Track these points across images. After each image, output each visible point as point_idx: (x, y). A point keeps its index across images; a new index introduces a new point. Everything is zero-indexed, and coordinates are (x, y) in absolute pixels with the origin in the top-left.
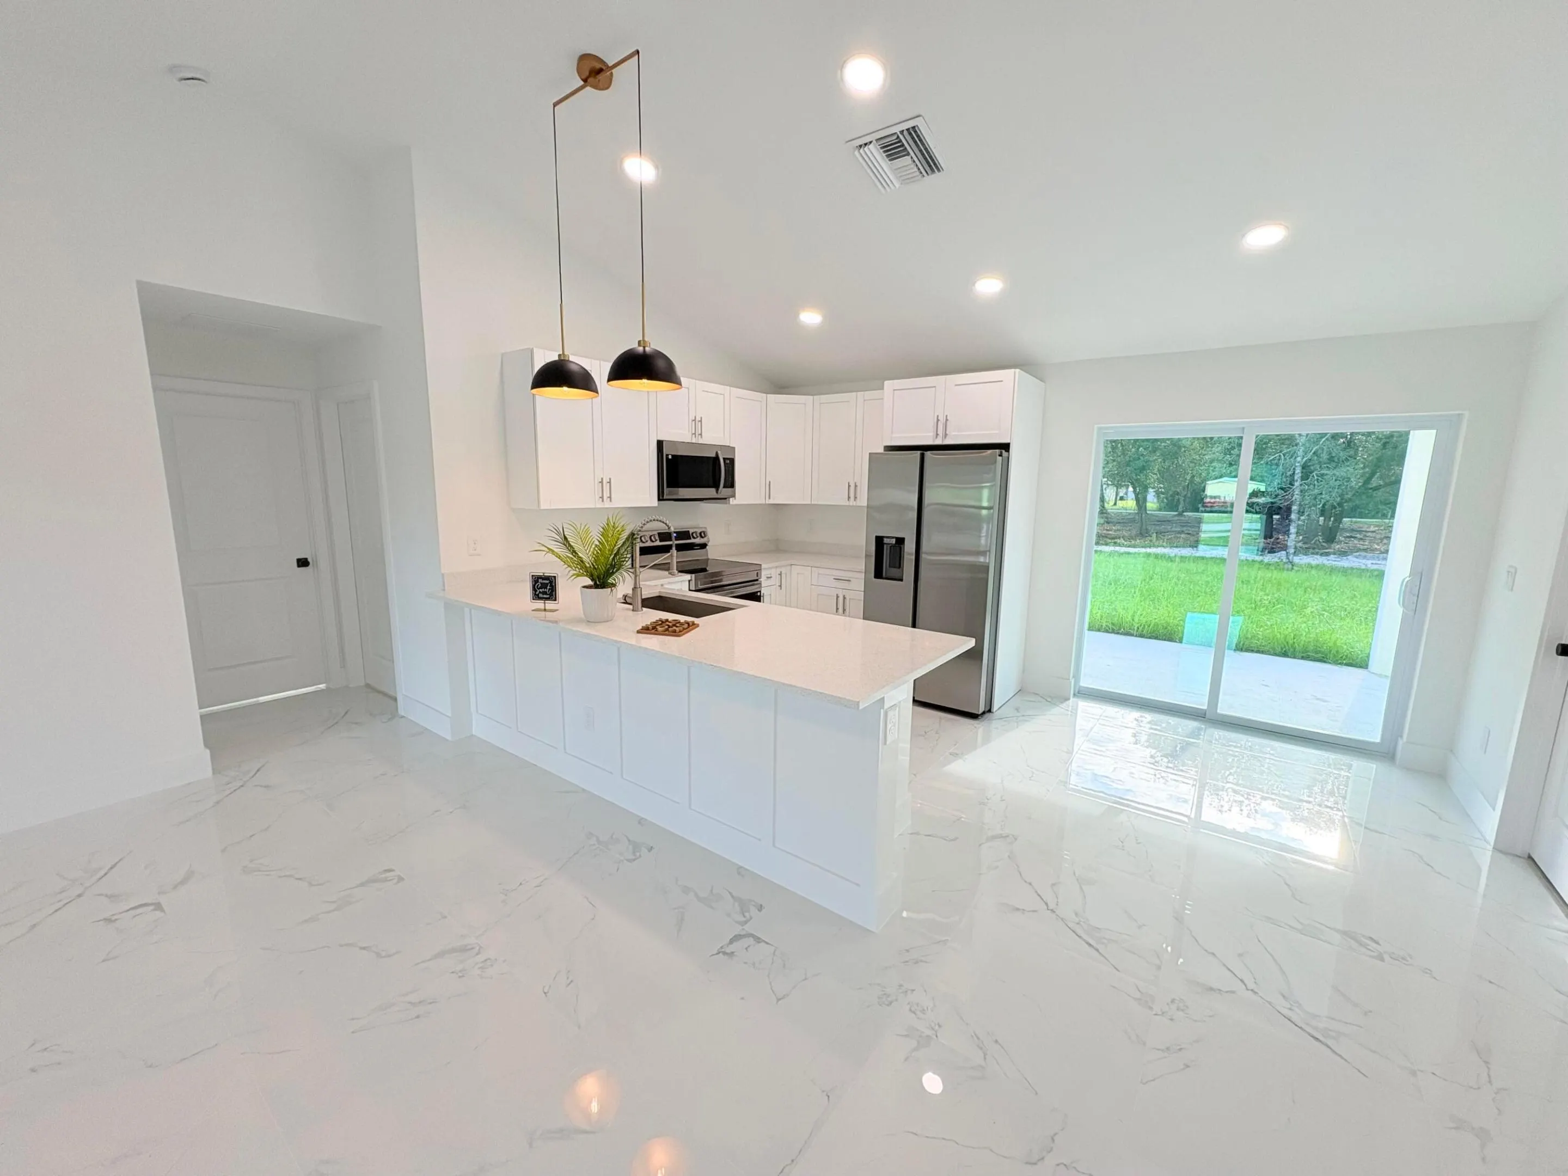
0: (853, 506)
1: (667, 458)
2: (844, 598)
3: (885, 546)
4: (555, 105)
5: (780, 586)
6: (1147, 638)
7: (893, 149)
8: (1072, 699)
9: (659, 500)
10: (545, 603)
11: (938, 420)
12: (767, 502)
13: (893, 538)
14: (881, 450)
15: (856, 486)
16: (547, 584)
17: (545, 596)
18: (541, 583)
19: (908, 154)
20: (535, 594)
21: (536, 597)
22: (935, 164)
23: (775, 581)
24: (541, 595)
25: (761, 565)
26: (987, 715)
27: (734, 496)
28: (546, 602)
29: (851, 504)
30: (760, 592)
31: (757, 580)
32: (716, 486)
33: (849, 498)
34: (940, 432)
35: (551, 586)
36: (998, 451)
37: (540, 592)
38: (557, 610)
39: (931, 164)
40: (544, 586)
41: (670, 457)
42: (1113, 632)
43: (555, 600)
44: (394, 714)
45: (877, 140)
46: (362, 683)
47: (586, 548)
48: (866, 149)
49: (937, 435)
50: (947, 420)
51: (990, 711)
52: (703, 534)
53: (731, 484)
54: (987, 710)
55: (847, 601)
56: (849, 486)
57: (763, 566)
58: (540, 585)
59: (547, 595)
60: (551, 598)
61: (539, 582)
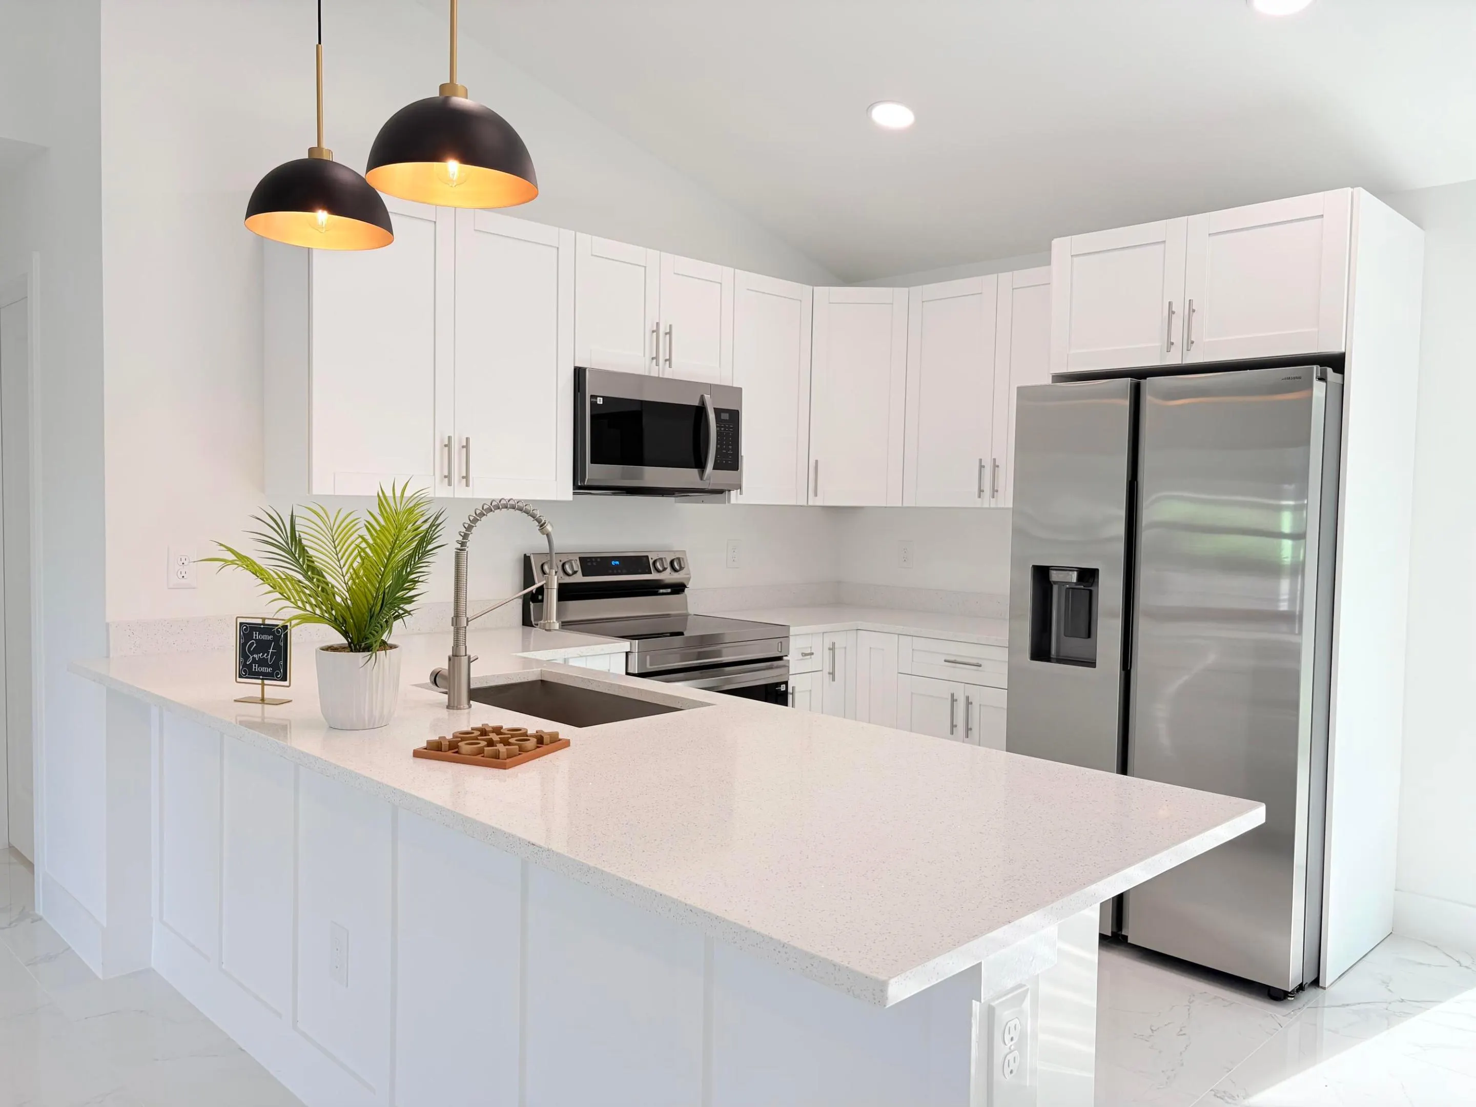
0: (989, 509)
1: (593, 404)
2: (968, 703)
3: (1055, 588)
5: (832, 674)
9: (576, 487)
10: (263, 685)
11: (1171, 312)
12: (810, 503)
13: (1070, 569)
14: (1048, 381)
15: (995, 466)
16: (270, 642)
17: (264, 669)
18: (257, 641)
20: (245, 665)
21: (247, 670)
23: (820, 660)
24: (255, 668)
25: (787, 627)
26: (1310, 994)
27: (738, 486)
28: (266, 682)
29: (986, 505)
30: (786, 683)
31: (780, 658)
32: (699, 464)
33: (981, 491)
34: (1176, 338)
35: (277, 647)
36: (1316, 369)
37: (255, 661)
38: (291, 701)
40: (262, 646)
41: (600, 401)
43: (284, 679)
47: (342, 562)
49: (1170, 344)
50: (1192, 311)
51: (1316, 983)
52: (676, 565)
53: (730, 461)
54: (1309, 979)
55: (975, 710)
56: (981, 467)
57: (793, 630)
58: (255, 645)
59: (269, 666)
60: (277, 674)
61: (254, 638)
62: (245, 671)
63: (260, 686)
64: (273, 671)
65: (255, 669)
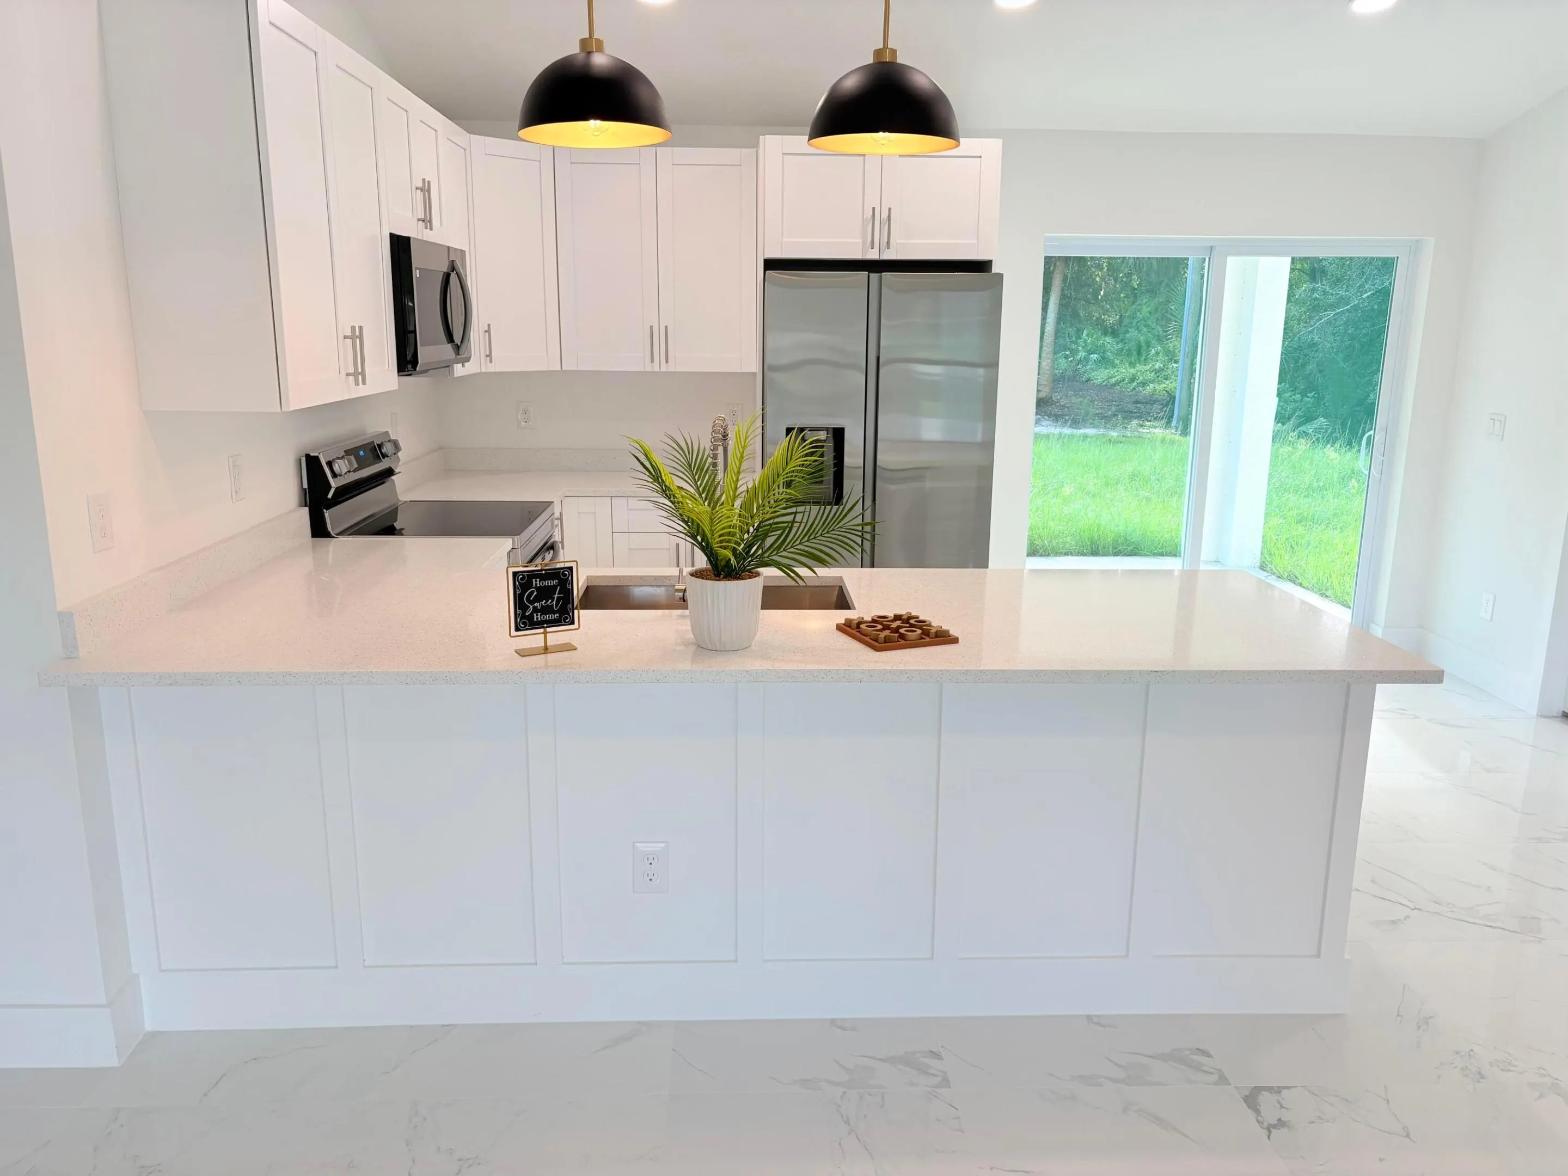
9: (400, 374)
10: (545, 633)
12: (484, 370)
13: (823, 429)
15: (665, 333)
17: (548, 617)
18: (538, 588)
20: (523, 617)
28: (549, 630)
29: (656, 369)
32: (450, 337)
33: (653, 355)
34: (877, 237)
35: (561, 590)
37: (535, 608)
40: (545, 593)
43: (568, 623)
49: (871, 242)
50: (889, 217)
52: (395, 448)
56: (653, 333)
58: (535, 593)
59: (554, 612)
60: (566, 618)
61: (534, 586)
62: (524, 623)
63: (543, 635)
64: (560, 617)
65: (537, 618)
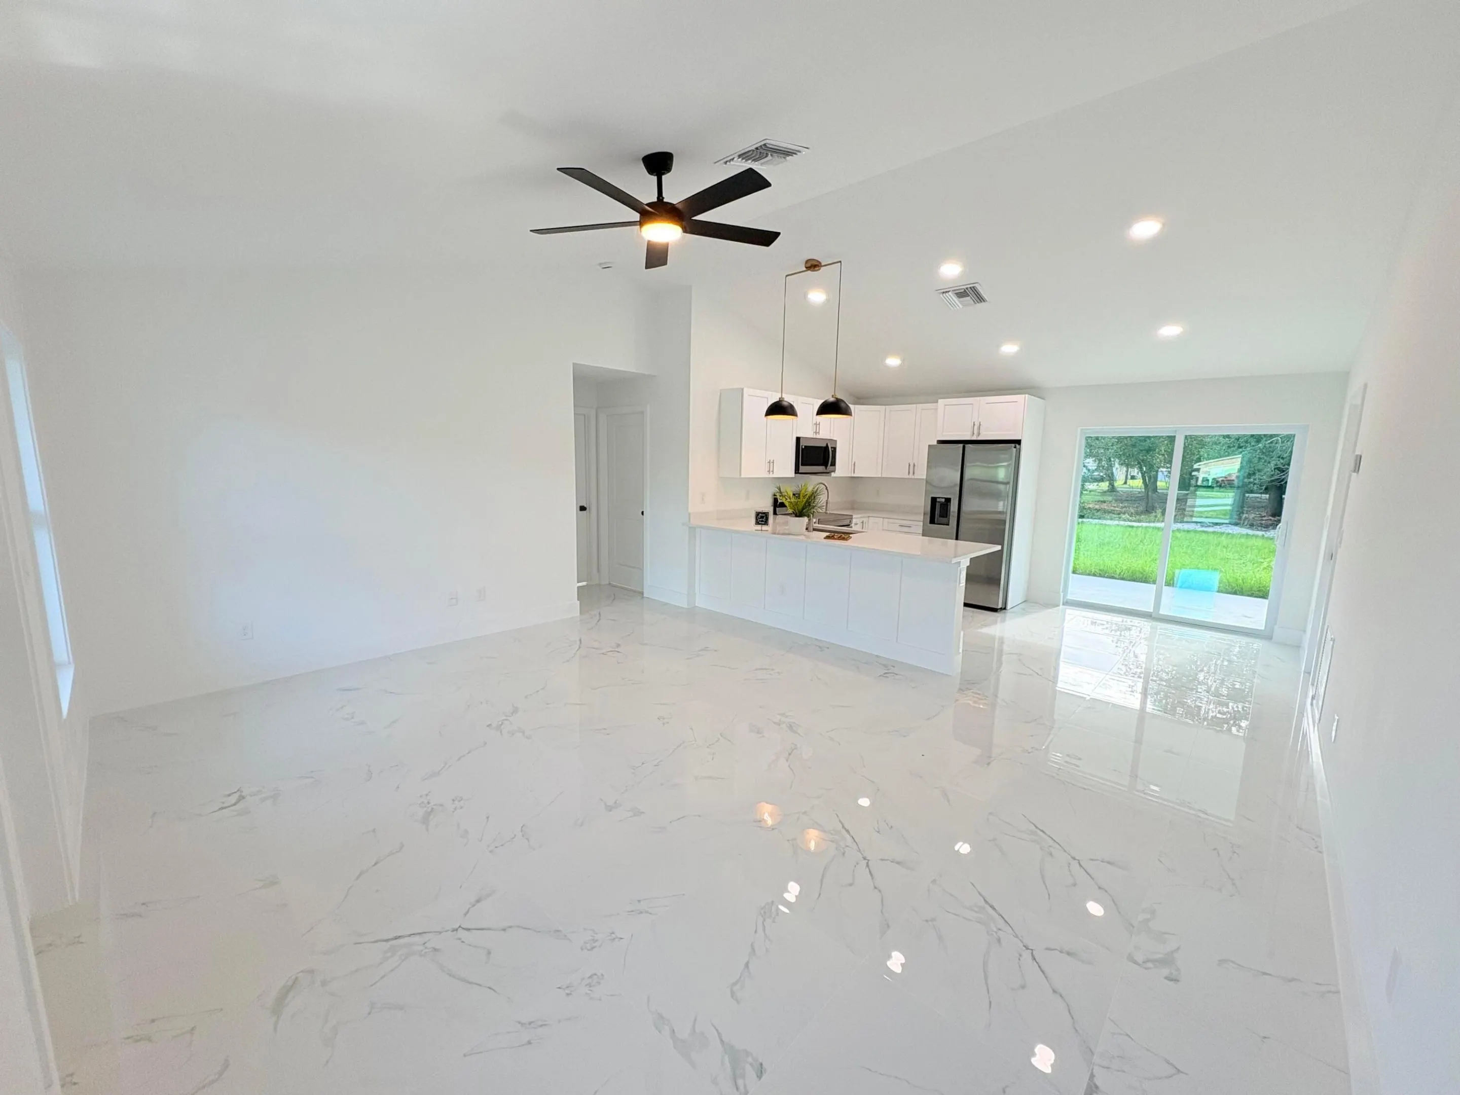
0: (911, 479)
1: (802, 448)
3: (937, 504)
4: (787, 276)
6: (1127, 580)
7: (961, 294)
8: (1061, 606)
9: (796, 473)
11: (974, 424)
12: (852, 476)
13: (942, 498)
14: (935, 443)
15: (914, 465)
16: (764, 516)
17: (762, 523)
19: (969, 296)
21: (757, 523)
22: (982, 299)
23: (859, 526)
24: (760, 522)
25: (852, 516)
26: (1004, 611)
27: (834, 471)
29: (910, 477)
31: (849, 525)
33: (909, 473)
34: (976, 432)
35: (766, 517)
36: (1013, 445)
38: (768, 530)
39: (980, 299)
40: (762, 517)
41: (803, 447)
42: (1100, 576)
44: (643, 597)
45: (953, 291)
46: (608, 583)
48: (947, 294)
49: (973, 433)
50: (980, 425)
51: (1005, 609)
53: (833, 464)
54: (1003, 606)
56: (909, 465)
57: (853, 517)
58: (759, 517)
60: (765, 524)
61: (759, 515)
63: (761, 527)
